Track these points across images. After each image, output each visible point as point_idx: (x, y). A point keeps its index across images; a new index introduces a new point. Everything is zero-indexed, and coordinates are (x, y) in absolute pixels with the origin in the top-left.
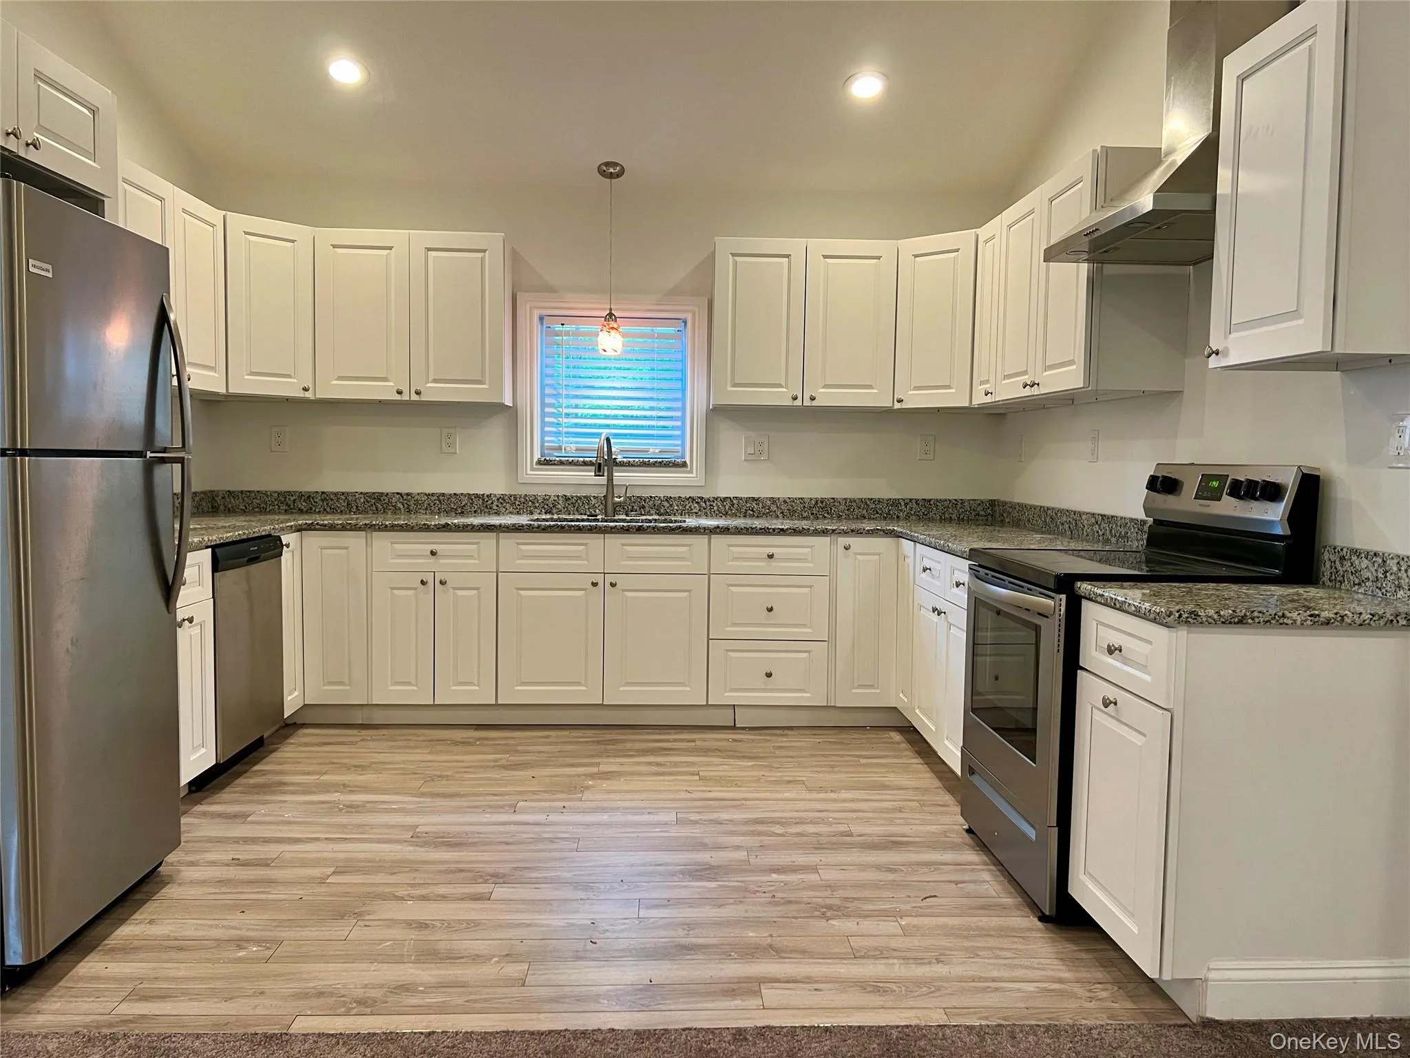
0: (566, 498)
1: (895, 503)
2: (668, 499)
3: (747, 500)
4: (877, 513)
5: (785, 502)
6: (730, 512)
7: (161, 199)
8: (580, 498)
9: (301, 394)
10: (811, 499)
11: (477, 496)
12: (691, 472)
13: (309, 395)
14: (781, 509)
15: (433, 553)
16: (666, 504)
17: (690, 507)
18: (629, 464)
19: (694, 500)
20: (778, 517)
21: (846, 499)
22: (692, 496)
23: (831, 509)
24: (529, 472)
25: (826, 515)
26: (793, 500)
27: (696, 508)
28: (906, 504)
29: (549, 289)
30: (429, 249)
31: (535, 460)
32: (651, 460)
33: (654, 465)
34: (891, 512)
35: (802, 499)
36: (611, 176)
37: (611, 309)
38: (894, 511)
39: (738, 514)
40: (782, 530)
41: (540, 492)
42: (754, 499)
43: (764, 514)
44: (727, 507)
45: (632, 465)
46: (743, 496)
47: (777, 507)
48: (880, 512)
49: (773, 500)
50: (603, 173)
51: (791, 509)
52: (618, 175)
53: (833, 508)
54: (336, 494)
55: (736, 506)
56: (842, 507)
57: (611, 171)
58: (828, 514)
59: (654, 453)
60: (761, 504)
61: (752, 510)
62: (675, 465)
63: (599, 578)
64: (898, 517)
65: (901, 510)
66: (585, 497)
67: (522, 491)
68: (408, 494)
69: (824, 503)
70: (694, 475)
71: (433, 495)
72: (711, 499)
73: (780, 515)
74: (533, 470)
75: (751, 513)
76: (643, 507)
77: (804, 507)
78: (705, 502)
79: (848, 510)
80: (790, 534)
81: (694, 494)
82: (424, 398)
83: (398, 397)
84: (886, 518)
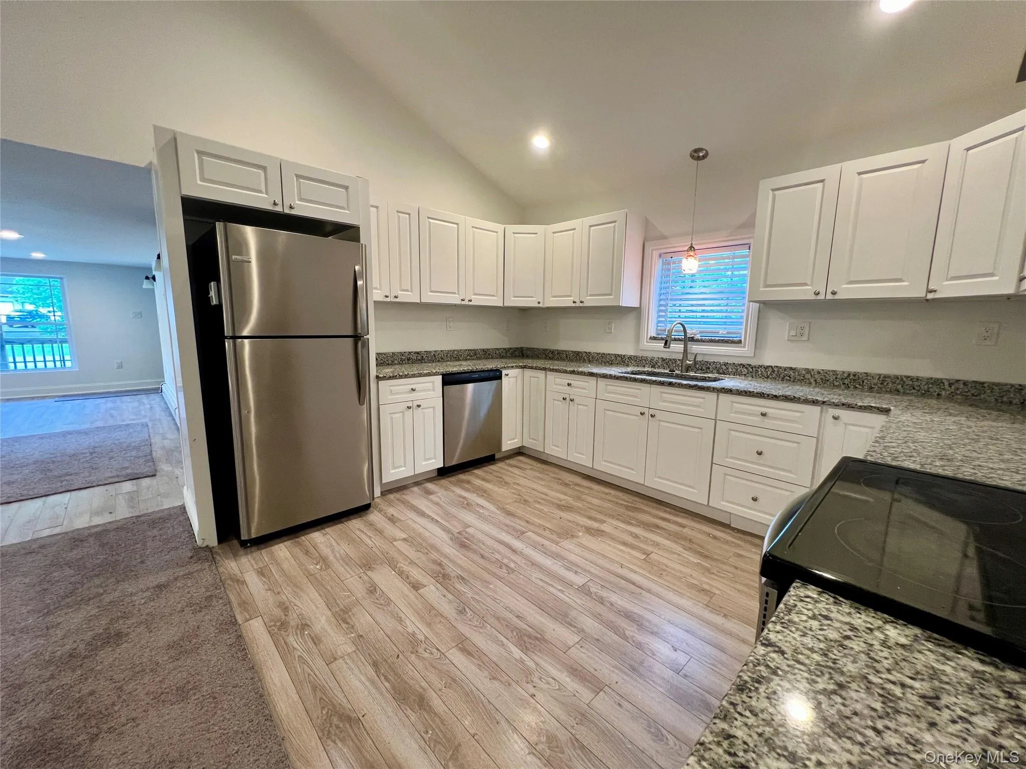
0: (663, 360)
1: (938, 382)
2: (726, 364)
3: (785, 369)
4: (914, 389)
5: (819, 373)
6: (771, 377)
7: (457, 224)
8: (670, 360)
9: (537, 305)
10: (844, 372)
11: (619, 355)
12: (744, 347)
13: (541, 305)
14: (814, 377)
15: (569, 385)
16: (724, 367)
17: (741, 370)
18: (702, 341)
19: (744, 366)
20: (810, 383)
21: (880, 375)
22: (742, 363)
23: (863, 382)
24: (645, 344)
25: (857, 386)
26: (827, 372)
27: (745, 371)
28: (950, 385)
29: (664, 237)
30: (591, 226)
31: (649, 337)
32: (717, 338)
33: (718, 341)
34: (931, 390)
35: (835, 371)
36: (699, 158)
37: (692, 244)
38: (935, 389)
39: (777, 379)
40: (776, 396)
41: (650, 355)
42: (791, 369)
43: (798, 380)
44: (769, 373)
45: (704, 341)
46: (782, 366)
47: (811, 376)
48: (917, 388)
49: (808, 371)
50: (692, 157)
51: (824, 378)
52: (704, 157)
53: (865, 381)
54: (562, 351)
55: (776, 372)
56: (875, 381)
57: (698, 155)
58: (860, 385)
59: (722, 334)
60: (797, 373)
61: (789, 377)
62: (733, 342)
63: (646, 411)
64: (939, 395)
65: (944, 389)
66: (674, 359)
67: (640, 354)
68: (589, 353)
69: (857, 376)
70: (746, 349)
71: (599, 354)
72: (757, 366)
73: (813, 383)
74: (647, 342)
75: (788, 378)
76: (709, 368)
77: (836, 378)
78: (752, 368)
79: (882, 384)
80: (782, 400)
81: (744, 362)
82: (586, 304)
83: (574, 305)
84: (924, 394)
